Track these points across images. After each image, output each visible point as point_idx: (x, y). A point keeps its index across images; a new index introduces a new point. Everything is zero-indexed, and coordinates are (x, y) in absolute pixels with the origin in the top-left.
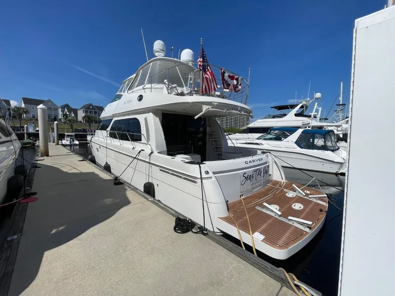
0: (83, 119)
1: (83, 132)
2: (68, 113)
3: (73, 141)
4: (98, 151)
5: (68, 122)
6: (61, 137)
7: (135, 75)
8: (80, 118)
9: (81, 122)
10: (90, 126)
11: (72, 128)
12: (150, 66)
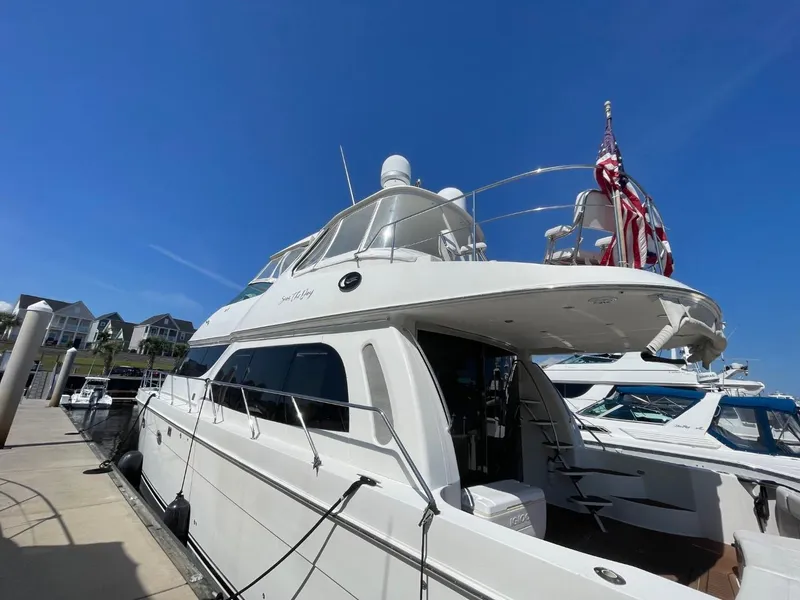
0: (141, 346)
1: (133, 374)
2: (111, 332)
3: (100, 397)
4: (159, 441)
5: (103, 350)
6: (73, 384)
7: (316, 236)
8: (134, 344)
9: (134, 351)
10: (152, 362)
11: (108, 366)
12: (374, 207)
